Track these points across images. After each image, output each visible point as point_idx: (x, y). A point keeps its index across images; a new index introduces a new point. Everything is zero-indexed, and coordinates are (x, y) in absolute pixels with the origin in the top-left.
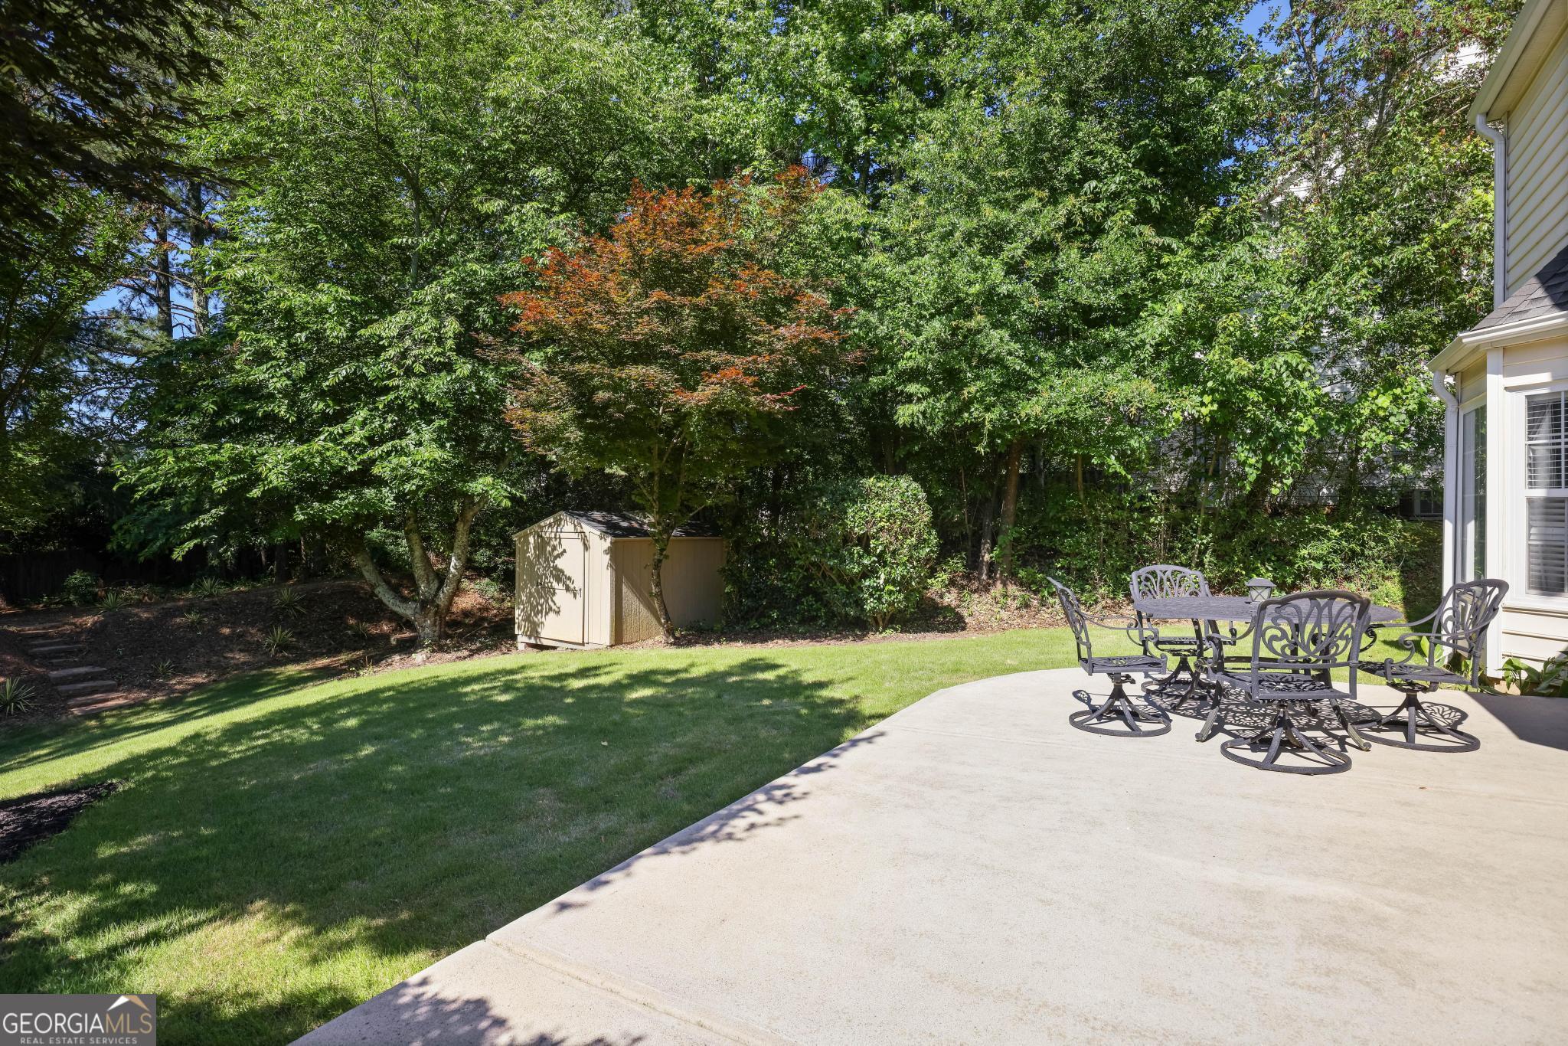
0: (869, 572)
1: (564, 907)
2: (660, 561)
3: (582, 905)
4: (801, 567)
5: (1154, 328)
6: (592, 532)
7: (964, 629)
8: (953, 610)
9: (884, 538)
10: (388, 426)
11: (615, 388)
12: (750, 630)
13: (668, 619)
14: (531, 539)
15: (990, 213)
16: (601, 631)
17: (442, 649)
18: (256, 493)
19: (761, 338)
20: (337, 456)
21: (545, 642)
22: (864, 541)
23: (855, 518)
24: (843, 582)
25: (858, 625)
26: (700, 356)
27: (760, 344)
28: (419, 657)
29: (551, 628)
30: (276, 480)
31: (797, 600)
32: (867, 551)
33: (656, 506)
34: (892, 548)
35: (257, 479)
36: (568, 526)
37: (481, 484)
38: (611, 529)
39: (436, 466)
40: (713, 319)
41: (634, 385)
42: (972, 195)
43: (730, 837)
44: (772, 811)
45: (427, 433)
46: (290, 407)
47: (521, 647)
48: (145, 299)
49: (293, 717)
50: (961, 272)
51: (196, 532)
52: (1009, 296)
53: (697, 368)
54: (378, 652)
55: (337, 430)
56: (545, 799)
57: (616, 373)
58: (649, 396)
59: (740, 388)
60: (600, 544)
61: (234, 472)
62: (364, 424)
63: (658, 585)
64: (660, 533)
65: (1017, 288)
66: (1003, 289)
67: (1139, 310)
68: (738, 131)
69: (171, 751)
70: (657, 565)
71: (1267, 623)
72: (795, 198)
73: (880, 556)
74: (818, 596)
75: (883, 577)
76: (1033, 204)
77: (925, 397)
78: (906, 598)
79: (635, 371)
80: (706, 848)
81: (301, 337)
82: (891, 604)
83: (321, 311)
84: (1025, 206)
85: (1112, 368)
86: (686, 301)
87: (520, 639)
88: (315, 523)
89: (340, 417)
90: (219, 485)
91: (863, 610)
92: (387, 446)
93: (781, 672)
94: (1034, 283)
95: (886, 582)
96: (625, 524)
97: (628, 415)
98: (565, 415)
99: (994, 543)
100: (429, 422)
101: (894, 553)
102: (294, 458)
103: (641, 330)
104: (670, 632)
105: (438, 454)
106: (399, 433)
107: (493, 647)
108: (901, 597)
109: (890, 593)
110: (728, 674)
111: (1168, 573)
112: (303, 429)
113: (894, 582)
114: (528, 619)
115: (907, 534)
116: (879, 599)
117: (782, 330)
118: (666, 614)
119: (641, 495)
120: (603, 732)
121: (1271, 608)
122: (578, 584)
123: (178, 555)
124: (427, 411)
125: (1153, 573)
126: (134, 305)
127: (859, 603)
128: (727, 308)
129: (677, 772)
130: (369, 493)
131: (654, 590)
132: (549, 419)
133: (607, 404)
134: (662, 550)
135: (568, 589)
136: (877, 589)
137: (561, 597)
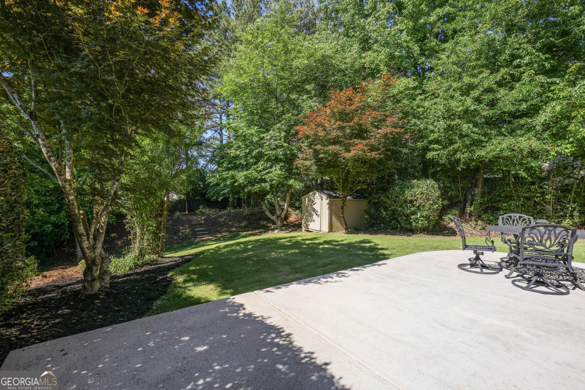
0: (414, 213)
1: (268, 291)
2: (343, 206)
3: (272, 292)
4: (391, 210)
5: (542, 117)
6: (324, 197)
7: (455, 235)
8: (453, 229)
9: (420, 201)
10: (268, 165)
11: (325, 153)
12: (374, 230)
13: (346, 225)
14: (307, 199)
15: (466, 80)
16: (325, 228)
17: (282, 230)
18: (236, 184)
19: (372, 134)
20: (255, 175)
21: (310, 230)
22: (411, 202)
23: (408, 194)
24: (404, 216)
25: (410, 231)
26: (351, 141)
27: (372, 136)
28: (276, 231)
29: (312, 226)
30: (241, 181)
31: (390, 222)
32: (413, 206)
33: (341, 189)
34: (422, 205)
35: (236, 181)
36: (317, 195)
37: (291, 182)
38: (330, 196)
39: (279, 176)
40: (356, 129)
41: (331, 152)
42: (460, 74)
43: (319, 283)
44: (336, 278)
45: (278, 167)
46: (245, 161)
47: (303, 231)
48: (217, 133)
49: (238, 244)
50: (453, 104)
51: (224, 194)
52: (475, 110)
53: (350, 145)
54: (266, 229)
55: (255, 167)
56: (287, 269)
57: (325, 148)
58: (336, 155)
59: (363, 151)
60: (326, 201)
61: (232, 179)
62: (262, 165)
63: (343, 214)
64: (343, 198)
65: (479, 108)
66: (472, 108)
67: (538, 110)
68: (374, 62)
69: (213, 249)
70: (342, 208)
71: (526, 235)
72: (388, 85)
73: (418, 207)
74: (397, 221)
75: (419, 215)
76: (484, 75)
77: (440, 150)
78: (428, 223)
79: (331, 147)
80: (311, 285)
81: (247, 142)
82: (422, 224)
83: (252, 135)
84: (481, 76)
85: (523, 135)
86: (347, 124)
87: (303, 228)
88: (249, 193)
89: (256, 163)
90: (228, 182)
91: (412, 226)
92: (267, 171)
93: (372, 244)
94: (485, 105)
95: (420, 217)
96: (334, 195)
97: (329, 161)
98: (312, 162)
99: (471, 204)
100: (278, 164)
101: (423, 206)
102: (245, 175)
103: (334, 134)
104: (346, 229)
105: (279, 172)
106: (271, 167)
107: (295, 231)
108: (426, 222)
109: (422, 221)
110: (354, 243)
111: (517, 217)
112: (247, 167)
113: (423, 217)
114: (305, 223)
115: (428, 199)
116: (418, 223)
117: (379, 131)
118: (345, 223)
119: (337, 185)
120: (310, 255)
121: (527, 230)
122: (319, 213)
123: (220, 200)
124: (277, 160)
125: (510, 217)
126: (215, 135)
127: (410, 223)
128: (360, 125)
129: (324, 267)
130: (263, 184)
131: (342, 216)
132: (308, 163)
133: (322, 158)
134: (343, 203)
135: (316, 214)
136: (417, 219)
137: (315, 217)
